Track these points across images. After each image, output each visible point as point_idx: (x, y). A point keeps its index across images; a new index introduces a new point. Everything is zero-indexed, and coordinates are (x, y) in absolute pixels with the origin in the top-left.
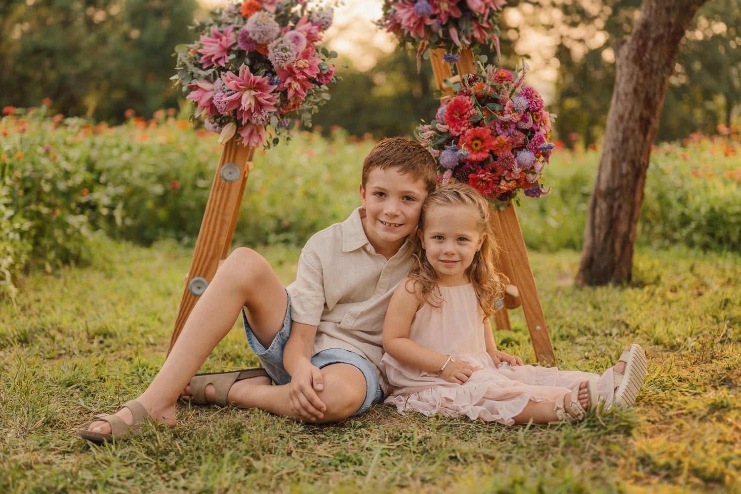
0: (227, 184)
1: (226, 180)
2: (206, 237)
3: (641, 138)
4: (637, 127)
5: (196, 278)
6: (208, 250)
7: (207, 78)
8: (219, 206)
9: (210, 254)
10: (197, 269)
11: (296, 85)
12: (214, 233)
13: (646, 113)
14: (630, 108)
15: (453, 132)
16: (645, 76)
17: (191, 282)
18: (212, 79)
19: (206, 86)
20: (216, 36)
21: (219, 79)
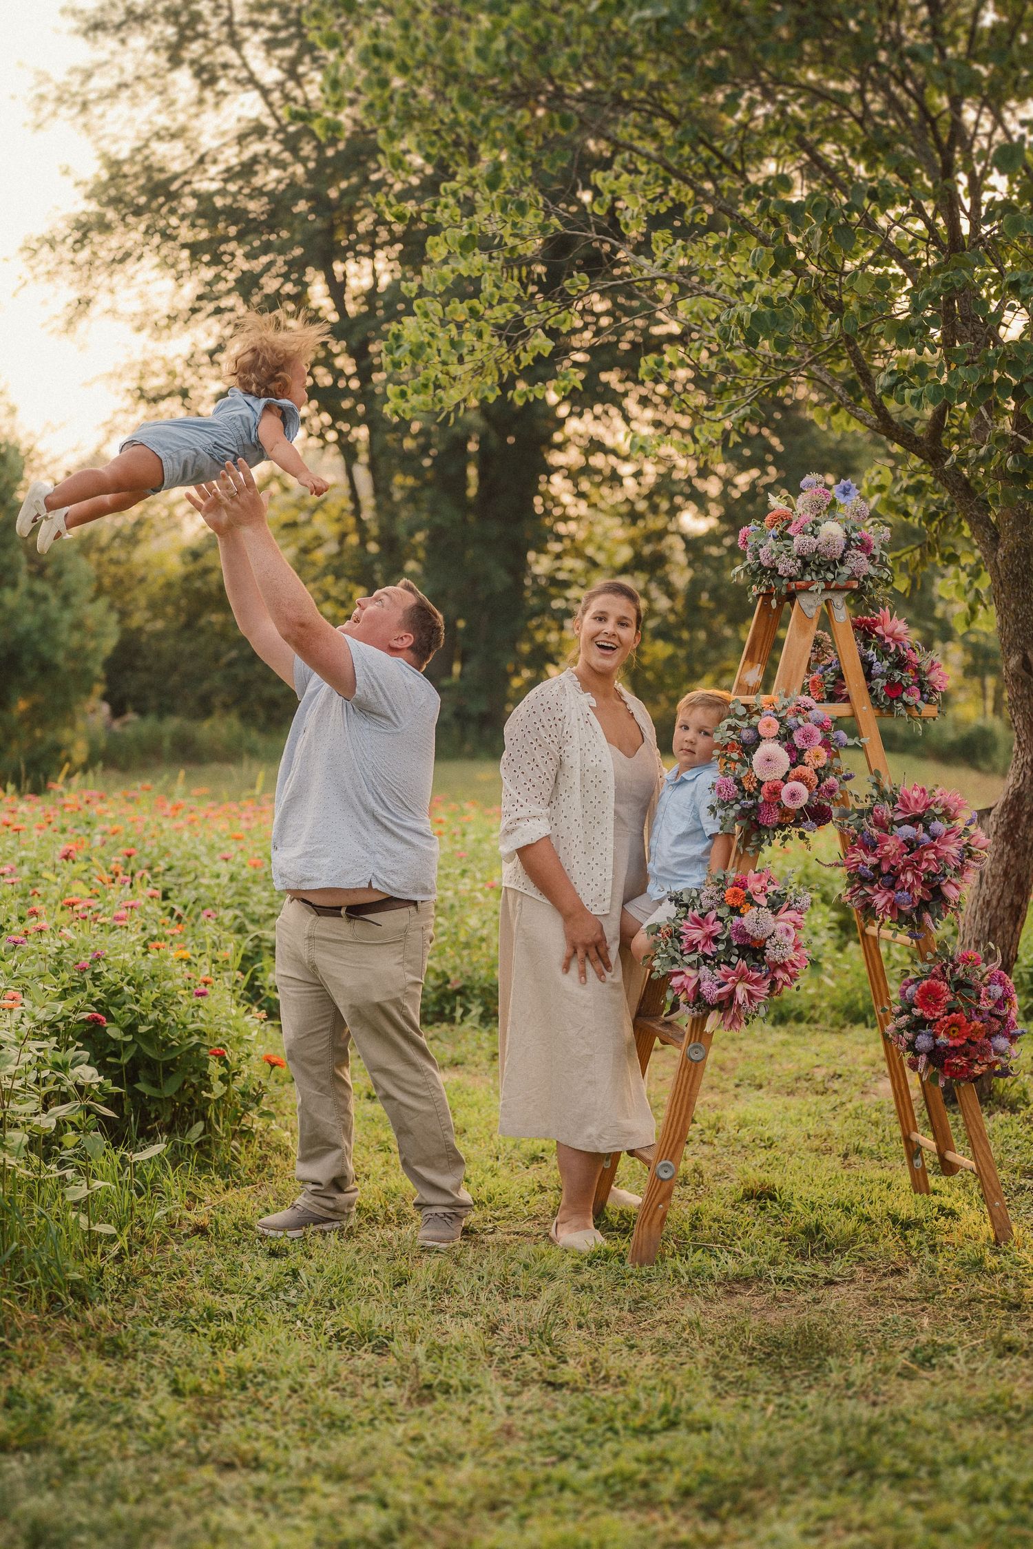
0: (693, 1064)
1: (692, 1061)
3: (1011, 929)
4: (1007, 915)
5: (663, 1162)
6: (675, 1133)
7: (690, 965)
8: (685, 1087)
9: (677, 1136)
10: (663, 1152)
11: (786, 977)
12: (680, 1114)
13: (1017, 899)
14: (998, 892)
15: (927, 1016)
16: (1017, 856)
17: (658, 1166)
18: (695, 966)
19: (690, 973)
20: (696, 921)
21: (704, 968)
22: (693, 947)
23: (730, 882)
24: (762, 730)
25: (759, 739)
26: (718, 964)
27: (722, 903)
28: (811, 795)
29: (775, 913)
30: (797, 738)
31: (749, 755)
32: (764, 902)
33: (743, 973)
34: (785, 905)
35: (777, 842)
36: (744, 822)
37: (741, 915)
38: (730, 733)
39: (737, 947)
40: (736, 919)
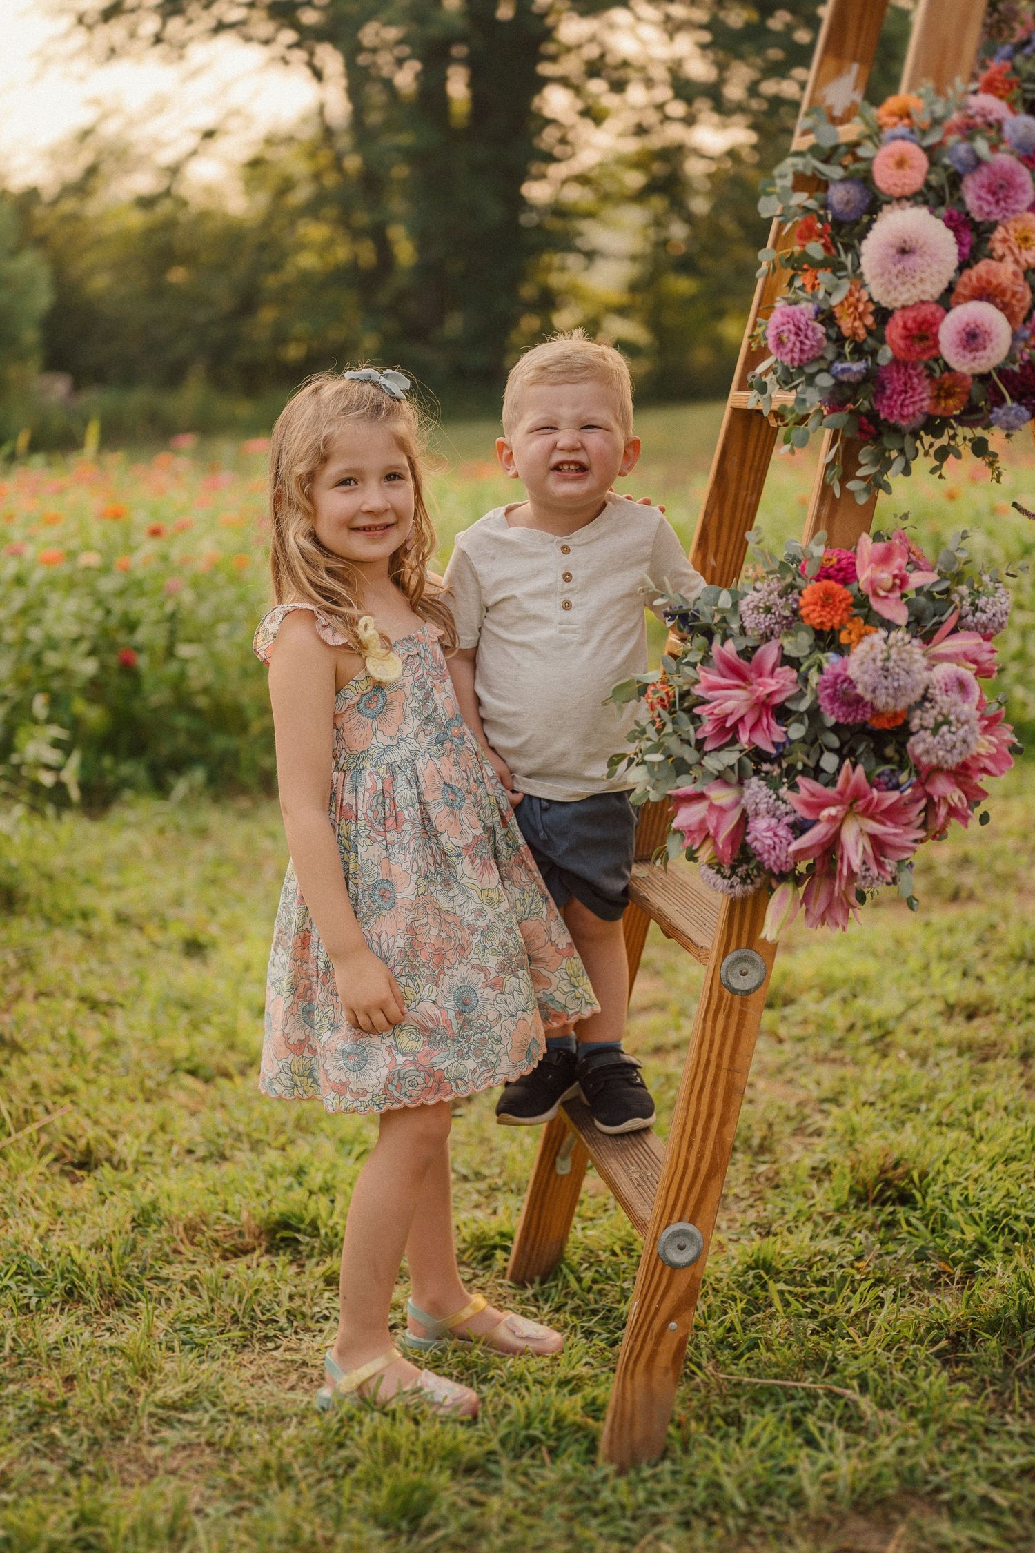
0: (737, 999)
1: (734, 991)
2: (694, 1129)
5: (675, 1227)
6: (700, 1159)
7: (720, 777)
8: (720, 1054)
9: (704, 1166)
10: (675, 1205)
11: (956, 797)
12: (710, 1116)
17: (664, 1236)
18: (735, 777)
19: (721, 796)
20: (734, 670)
21: (755, 783)
22: (727, 732)
23: (811, 570)
24: (885, 177)
25: (874, 204)
26: (790, 772)
27: (793, 621)
28: (1015, 336)
29: (927, 639)
30: (972, 196)
31: (849, 248)
32: (900, 615)
33: (858, 795)
34: (950, 620)
35: (922, 464)
36: (841, 418)
37: (843, 650)
38: (801, 198)
39: (836, 729)
40: (830, 660)
